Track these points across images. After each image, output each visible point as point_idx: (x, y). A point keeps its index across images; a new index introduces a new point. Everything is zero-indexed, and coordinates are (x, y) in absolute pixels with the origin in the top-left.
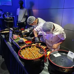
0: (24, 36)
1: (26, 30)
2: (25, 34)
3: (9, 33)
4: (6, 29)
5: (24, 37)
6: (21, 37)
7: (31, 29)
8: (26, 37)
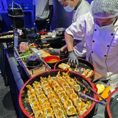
0: (44, 45)
1: (49, 34)
2: (48, 42)
3: (14, 38)
4: (10, 32)
5: (45, 47)
6: (39, 47)
7: (60, 32)
8: (48, 47)
